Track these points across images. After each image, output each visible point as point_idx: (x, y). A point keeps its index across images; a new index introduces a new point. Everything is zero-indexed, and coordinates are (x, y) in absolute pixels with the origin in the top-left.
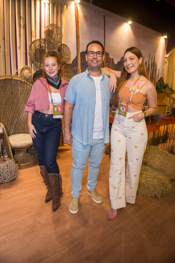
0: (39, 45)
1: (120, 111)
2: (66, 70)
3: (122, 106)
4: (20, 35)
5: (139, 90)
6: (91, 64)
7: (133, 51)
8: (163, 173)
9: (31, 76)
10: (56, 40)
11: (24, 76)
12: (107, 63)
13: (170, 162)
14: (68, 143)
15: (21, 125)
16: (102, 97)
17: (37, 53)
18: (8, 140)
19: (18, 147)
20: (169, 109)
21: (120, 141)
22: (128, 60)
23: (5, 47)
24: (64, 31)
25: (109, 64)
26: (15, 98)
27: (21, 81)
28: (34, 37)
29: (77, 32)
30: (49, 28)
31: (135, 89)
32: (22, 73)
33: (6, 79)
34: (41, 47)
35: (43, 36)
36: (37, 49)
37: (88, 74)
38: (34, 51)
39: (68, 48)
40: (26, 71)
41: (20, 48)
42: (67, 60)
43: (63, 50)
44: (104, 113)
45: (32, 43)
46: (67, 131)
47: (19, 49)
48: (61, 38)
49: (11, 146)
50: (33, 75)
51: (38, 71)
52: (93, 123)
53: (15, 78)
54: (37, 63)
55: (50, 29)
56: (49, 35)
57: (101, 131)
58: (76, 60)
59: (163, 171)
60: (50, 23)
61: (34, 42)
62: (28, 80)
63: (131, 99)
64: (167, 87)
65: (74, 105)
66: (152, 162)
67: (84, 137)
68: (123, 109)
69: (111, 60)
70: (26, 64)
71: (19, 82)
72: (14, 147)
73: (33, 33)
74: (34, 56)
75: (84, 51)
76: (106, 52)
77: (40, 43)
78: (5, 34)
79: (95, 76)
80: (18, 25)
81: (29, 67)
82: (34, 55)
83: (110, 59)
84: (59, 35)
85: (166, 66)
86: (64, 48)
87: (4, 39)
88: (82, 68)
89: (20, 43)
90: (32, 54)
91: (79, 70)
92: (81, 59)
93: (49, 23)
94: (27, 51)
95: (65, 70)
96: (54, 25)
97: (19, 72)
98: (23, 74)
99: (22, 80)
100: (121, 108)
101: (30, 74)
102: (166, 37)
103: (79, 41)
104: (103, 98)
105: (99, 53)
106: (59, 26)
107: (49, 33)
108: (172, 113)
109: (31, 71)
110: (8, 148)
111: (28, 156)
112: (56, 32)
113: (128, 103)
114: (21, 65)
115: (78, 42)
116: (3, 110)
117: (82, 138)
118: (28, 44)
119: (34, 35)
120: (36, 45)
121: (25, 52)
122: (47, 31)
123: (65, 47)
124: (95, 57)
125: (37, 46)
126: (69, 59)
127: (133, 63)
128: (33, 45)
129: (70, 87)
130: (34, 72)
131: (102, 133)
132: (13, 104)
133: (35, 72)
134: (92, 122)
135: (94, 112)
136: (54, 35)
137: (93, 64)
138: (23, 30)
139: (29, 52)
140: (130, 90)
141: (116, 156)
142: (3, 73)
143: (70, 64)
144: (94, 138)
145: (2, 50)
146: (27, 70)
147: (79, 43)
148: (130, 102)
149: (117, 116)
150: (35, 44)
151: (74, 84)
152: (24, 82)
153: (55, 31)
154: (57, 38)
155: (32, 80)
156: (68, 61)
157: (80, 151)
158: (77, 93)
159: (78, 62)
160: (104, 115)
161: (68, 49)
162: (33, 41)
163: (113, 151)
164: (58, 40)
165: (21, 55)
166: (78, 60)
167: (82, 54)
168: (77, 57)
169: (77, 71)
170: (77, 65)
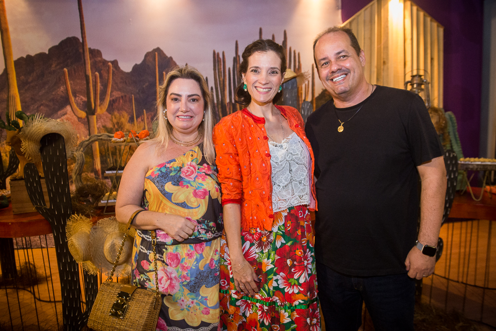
12: (97, 73)
25: (105, 75)
69: (110, 64)
75: (25, 56)
76: (90, 49)
83: (105, 62)
91: (14, 98)
92: (17, 73)
103: (8, 38)
147: (9, 42)
159: (11, 81)
166: (10, 76)
167: (19, 63)
168: (6, 71)
169: (8, 100)
170: (9, 89)
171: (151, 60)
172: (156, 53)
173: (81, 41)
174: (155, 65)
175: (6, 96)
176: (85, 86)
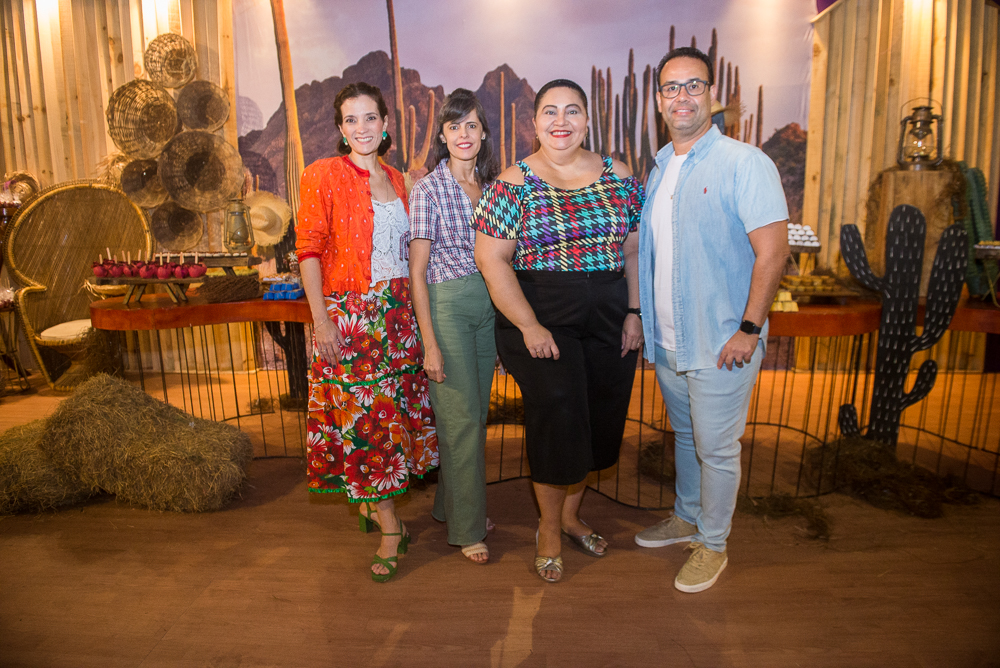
12: (412, 107)
25: (424, 109)
58: (280, 118)
69: (431, 92)
75: (310, 84)
76: (402, 69)
83: (424, 90)
85: (816, 70)
88: (305, 136)
91: (295, 148)
92: (299, 109)
103: (287, 56)
115: (283, 62)
147: (288, 62)
159: (290, 120)
166: (289, 113)
167: (301, 93)
168: (283, 106)
169: (286, 149)
170: (287, 131)
171: (494, 84)
172: (502, 73)
173: (390, 57)
174: (500, 94)
175: (283, 143)
176: (395, 127)
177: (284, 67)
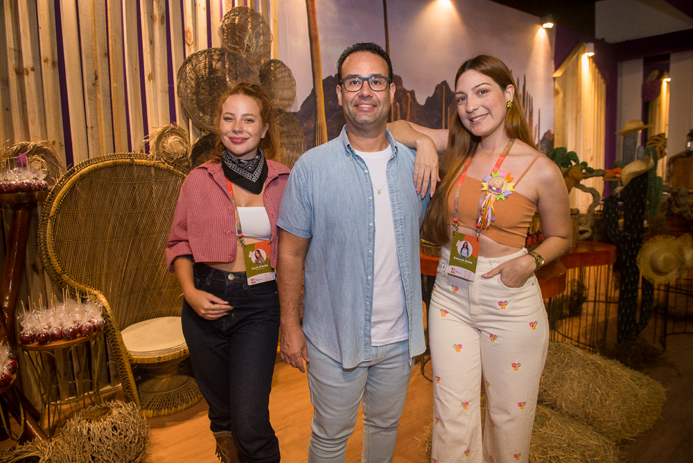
0: (205, 68)
1: (454, 252)
2: (285, 129)
3: (462, 237)
4: (152, 42)
5: (514, 187)
6: (356, 115)
7: (483, 68)
8: (595, 429)
9: (187, 154)
10: (252, 50)
11: (168, 154)
12: (398, 104)
13: (613, 392)
14: (294, 363)
15: (160, 293)
16: (394, 215)
17: (203, 88)
18: (119, 343)
19: (150, 362)
20: (585, 222)
21: (460, 346)
22: (470, 95)
23: (112, 77)
24: (274, 26)
25: (404, 106)
26: (143, 214)
27: (157, 169)
28: (192, 47)
29: (312, 26)
30: (234, 20)
31: (501, 182)
32: (160, 145)
33: (115, 166)
34: (212, 71)
35: (217, 43)
36: (202, 77)
37: (348, 145)
38: (193, 83)
39: (289, 70)
40: (172, 140)
41: (152, 77)
42: (287, 103)
43: (275, 77)
44: (404, 264)
45: (187, 61)
46: (289, 325)
47: (149, 80)
48: (267, 45)
49: (130, 360)
50: (191, 150)
51: (204, 137)
52: (369, 298)
53: (140, 160)
54: (201, 115)
55: (237, 21)
56: (233, 39)
57: (399, 318)
58: (311, 100)
59: (594, 420)
60: (236, 5)
61: (193, 60)
62: (177, 163)
63: (490, 216)
64: (575, 161)
65: (309, 241)
66: (555, 392)
67: (343, 345)
68: (465, 247)
69: (408, 94)
70: (173, 118)
71: (153, 172)
72: (139, 362)
73: (189, 35)
74: (194, 97)
75: (333, 76)
76: (397, 75)
77: (209, 62)
78: (110, 42)
79: (371, 149)
80: (146, 15)
81: (180, 129)
82: (194, 94)
83: (405, 91)
84: (262, 37)
85: (557, 103)
86: (275, 69)
87: (108, 54)
88: (329, 120)
89: (155, 63)
90: (189, 91)
91: (322, 129)
92: (325, 97)
93: (233, 5)
94: (173, 84)
95: (281, 129)
96: (247, 12)
97: (152, 144)
98: (163, 147)
99: (162, 166)
100: (460, 244)
101: (182, 148)
102: (550, 25)
103: (317, 50)
104: (398, 218)
105: (376, 79)
106: (261, 12)
107: (233, 32)
108: (594, 233)
109: (187, 137)
110: (122, 365)
111: (181, 383)
112: (253, 28)
113: (481, 228)
114: (158, 121)
116: (106, 255)
117: (337, 346)
118: (177, 66)
119: (190, 40)
120: (197, 67)
121: (167, 89)
122: (228, 29)
123: (279, 68)
124: (366, 93)
125: (200, 70)
126: (292, 99)
127: (487, 104)
128: (189, 67)
129: (294, 186)
130: (194, 141)
131: (402, 324)
132: (137, 232)
133: (196, 142)
134: (369, 295)
135: (373, 262)
136: (247, 38)
137: (361, 113)
138: (160, 28)
139: (178, 87)
140: (485, 188)
141: (450, 394)
142: (105, 148)
143: (295, 113)
144: (375, 341)
145: (101, 86)
146: (173, 137)
147: (318, 55)
148: (488, 224)
149: (445, 268)
150: (196, 65)
151: (304, 179)
152: (168, 170)
153: (250, 26)
154: (257, 46)
155: (189, 163)
156: (289, 105)
157: (333, 387)
158: (317, 206)
159: (318, 105)
160: (406, 269)
161: (287, 74)
162: (189, 58)
163: (439, 378)
164: (258, 51)
165: (157, 97)
166: (318, 99)
167: (328, 83)
168: (314, 93)
169: (314, 131)
170: (316, 115)
175: (313, 126)
177: (315, 58)
